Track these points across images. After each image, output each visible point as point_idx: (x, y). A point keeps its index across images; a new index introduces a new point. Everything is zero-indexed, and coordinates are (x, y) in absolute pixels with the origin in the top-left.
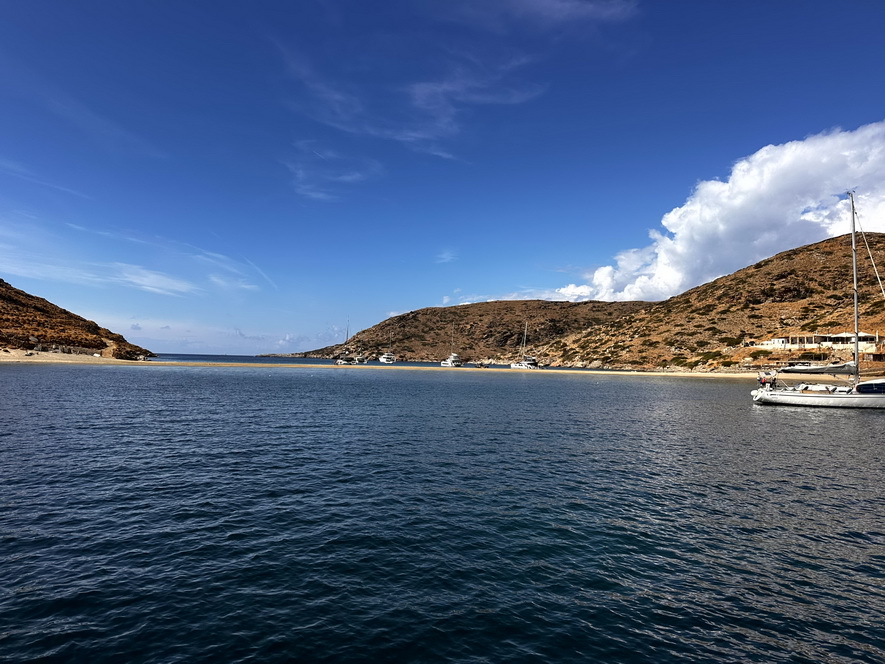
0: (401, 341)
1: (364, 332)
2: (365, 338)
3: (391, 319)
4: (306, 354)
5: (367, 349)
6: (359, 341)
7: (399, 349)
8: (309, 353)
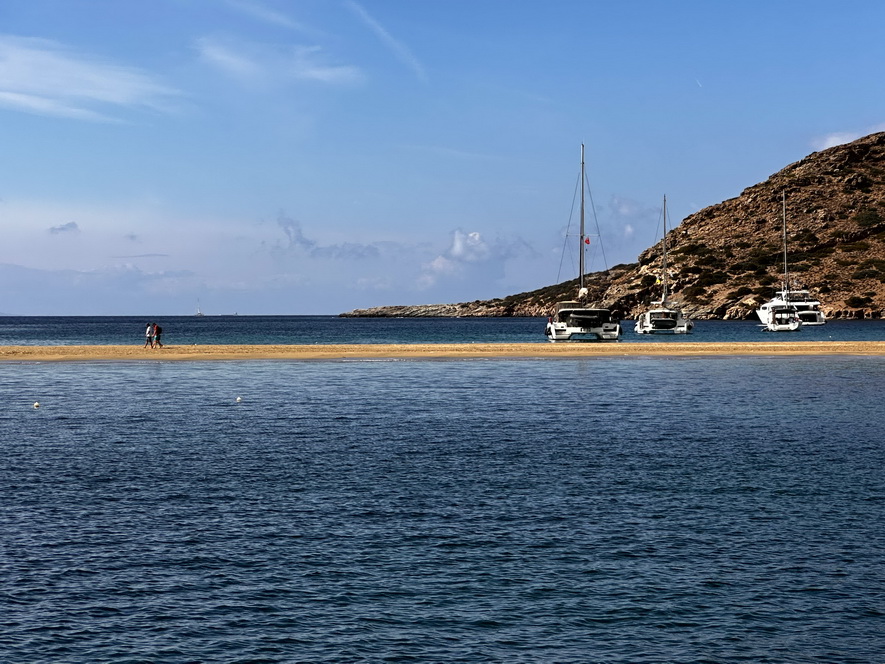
0: (852, 241)
1: (709, 214)
2: (712, 235)
3: (816, 159)
4: (511, 303)
5: (721, 279)
6: (692, 250)
7: (845, 274)
8: (521, 298)
